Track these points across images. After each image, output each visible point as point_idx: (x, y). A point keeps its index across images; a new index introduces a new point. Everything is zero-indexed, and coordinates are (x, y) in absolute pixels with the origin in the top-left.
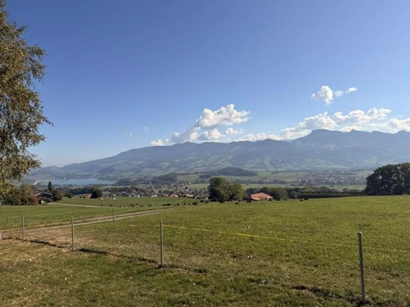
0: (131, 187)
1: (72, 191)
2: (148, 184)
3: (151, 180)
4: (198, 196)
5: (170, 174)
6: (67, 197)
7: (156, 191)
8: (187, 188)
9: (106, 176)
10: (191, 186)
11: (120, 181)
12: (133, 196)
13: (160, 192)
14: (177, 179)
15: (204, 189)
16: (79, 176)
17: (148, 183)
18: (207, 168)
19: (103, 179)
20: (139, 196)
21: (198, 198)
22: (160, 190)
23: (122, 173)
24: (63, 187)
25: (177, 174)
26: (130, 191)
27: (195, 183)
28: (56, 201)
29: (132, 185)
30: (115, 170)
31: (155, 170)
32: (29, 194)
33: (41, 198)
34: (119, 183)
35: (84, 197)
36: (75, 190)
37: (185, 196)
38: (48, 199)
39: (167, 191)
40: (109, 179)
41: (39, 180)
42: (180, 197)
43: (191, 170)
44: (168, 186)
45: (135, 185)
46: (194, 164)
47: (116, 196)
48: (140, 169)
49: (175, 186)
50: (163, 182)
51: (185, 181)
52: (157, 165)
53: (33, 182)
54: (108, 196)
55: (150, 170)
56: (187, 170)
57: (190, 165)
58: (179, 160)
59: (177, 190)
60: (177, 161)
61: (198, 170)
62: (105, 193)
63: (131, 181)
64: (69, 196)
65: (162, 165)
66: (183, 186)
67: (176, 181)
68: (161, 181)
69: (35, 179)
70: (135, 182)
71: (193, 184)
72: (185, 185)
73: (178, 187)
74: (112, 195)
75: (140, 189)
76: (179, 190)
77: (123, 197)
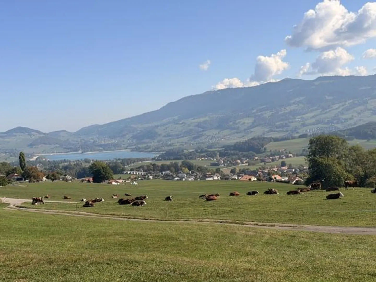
0: (183, 163)
2: (213, 157)
3: (218, 151)
4: (298, 179)
5: (253, 139)
7: (227, 170)
8: (283, 164)
9: (144, 145)
11: (166, 153)
12: (181, 179)
13: (233, 171)
14: (265, 149)
16: (101, 146)
17: (212, 155)
18: (326, 126)
19: (138, 150)
21: (297, 183)
22: (233, 167)
23: (169, 140)
25: (267, 138)
26: (177, 170)
27: (302, 155)
29: (185, 159)
30: (160, 135)
31: (226, 132)
34: (163, 157)
37: (271, 179)
39: (247, 171)
40: (150, 150)
41: (40, 153)
42: (261, 181)
43: (295, 131)
44: (248, 160)
45: (190, 160)
46: (300, 120)
47: (153, 178)
48: (200, 132)
49: (262, 161)
50: (241, 153)
51: (282, 151)
52: (231, 123)
53: (31, 156)
54: (139, 179)
55: (219, 133)
56: (287, 131)
57: (292, 122)
58: (271, 112)
59: (264, 168)
60: (267, 114)
61: (308, 130)
62: (137, 174)
63: (184, 153)
64: (52, 178)
65: (239, 123)
66: (277, 161)
67: (264, 152)
68: (238, 152)
69: (34, 152)
70: (191, 155)
71: (297, 156)
72: (282, 158)
73: (267, 162)
74: (146, 177)
75: (196, 166)
76: (269, 168)
77: (164, 180)
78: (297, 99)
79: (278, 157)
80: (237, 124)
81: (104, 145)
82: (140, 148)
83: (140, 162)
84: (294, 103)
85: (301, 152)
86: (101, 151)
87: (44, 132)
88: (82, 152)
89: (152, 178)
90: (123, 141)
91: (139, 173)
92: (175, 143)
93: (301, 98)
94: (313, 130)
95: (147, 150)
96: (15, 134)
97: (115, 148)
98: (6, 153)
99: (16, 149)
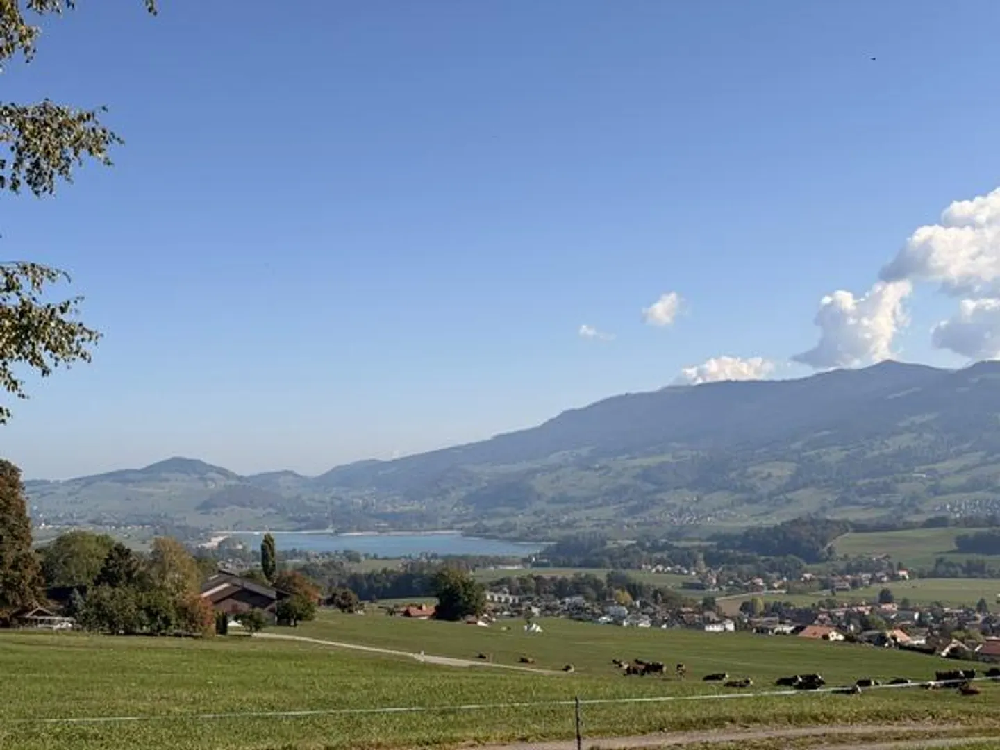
0: (610, 579)
1: (355, 581)
2: (687, 567)
3: (700, 549)
4: (955, 643)
5: (798, 522)
6: (331, 610)
7: (730, 604)
8: (886, 597)
9: (500, 521)
10: (906, 587)
11: (558, 547)
12: (617, 621)
13: (747, 607)
14: (830, 551)
15: (981, 606)
16: (385, 517)
17: (685, 559)
19: (483, 533)
20: (645, 624)
21: (954, 654)
22: (747, 597)
23: (566, 512)
24: (320, 561)
25: (837, 523)
26: (603, 597)
27: (934, 575)
28: (288, 624)
29: (614, 565)
30: (539, 497)
31: (719, 498)
32: (180, 587)
33: (226, 607)
34: (552, 558)
35: (407, 614)
36: (369, 577)
37: (882, 639)
38: (257, 610)
39: (784, 608)
40: (513, 534)
41: (227, 529)
42: (857, 643)
43: (911, 505)
44: (785, 579)
45: (625, 568)
46: (924, 476)
47: (541, 613)
48: (649, 493)
49: (825, 585)
50: (763, 558)
51: (878, 560)
52: (733, 475)
53: (207, 535)
54: (506, 613)
55: (699, 499)
56: (888, 504)
57: (903, 480)
58: (842, 450)
59: (832, 605)
60: (834, 456)
61: (948, 506)
62: (496, 599)
63: (609, 550)
64: (343, 602)
65: (755, 474)
66: (867, 587)
67: (827, 559)
68: (755, 554)
69: (212, 526)
70: (626, 555)
71: (921, 576)
72: (879, 581)
73: (838, 590)
74: (524, 609)
75: (648, 586)
76: (846, 605)
77: (573, 622)
78: (918, 419)
79: (869, 575)
80: (749, 477)
81: (393, 514)
82: (487, 530)
83: (492, 568)
84: (908, 429)
85: (931, 567)
86: (384, 532)
87: (239, 473)
88: (336, 532)
89: (537, 614)
90: (443, 508)
91: (500, 598)
92: (581, 520)
93: (928, 417)
94: (963, 507)
95: (507, 535)
96: (164, 475)
97: (421, 526)
98: (143, 525)
99: (165, 516)
